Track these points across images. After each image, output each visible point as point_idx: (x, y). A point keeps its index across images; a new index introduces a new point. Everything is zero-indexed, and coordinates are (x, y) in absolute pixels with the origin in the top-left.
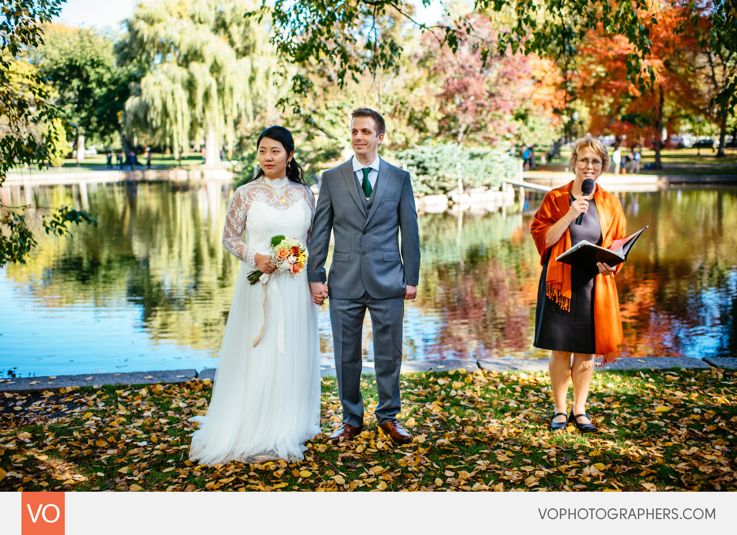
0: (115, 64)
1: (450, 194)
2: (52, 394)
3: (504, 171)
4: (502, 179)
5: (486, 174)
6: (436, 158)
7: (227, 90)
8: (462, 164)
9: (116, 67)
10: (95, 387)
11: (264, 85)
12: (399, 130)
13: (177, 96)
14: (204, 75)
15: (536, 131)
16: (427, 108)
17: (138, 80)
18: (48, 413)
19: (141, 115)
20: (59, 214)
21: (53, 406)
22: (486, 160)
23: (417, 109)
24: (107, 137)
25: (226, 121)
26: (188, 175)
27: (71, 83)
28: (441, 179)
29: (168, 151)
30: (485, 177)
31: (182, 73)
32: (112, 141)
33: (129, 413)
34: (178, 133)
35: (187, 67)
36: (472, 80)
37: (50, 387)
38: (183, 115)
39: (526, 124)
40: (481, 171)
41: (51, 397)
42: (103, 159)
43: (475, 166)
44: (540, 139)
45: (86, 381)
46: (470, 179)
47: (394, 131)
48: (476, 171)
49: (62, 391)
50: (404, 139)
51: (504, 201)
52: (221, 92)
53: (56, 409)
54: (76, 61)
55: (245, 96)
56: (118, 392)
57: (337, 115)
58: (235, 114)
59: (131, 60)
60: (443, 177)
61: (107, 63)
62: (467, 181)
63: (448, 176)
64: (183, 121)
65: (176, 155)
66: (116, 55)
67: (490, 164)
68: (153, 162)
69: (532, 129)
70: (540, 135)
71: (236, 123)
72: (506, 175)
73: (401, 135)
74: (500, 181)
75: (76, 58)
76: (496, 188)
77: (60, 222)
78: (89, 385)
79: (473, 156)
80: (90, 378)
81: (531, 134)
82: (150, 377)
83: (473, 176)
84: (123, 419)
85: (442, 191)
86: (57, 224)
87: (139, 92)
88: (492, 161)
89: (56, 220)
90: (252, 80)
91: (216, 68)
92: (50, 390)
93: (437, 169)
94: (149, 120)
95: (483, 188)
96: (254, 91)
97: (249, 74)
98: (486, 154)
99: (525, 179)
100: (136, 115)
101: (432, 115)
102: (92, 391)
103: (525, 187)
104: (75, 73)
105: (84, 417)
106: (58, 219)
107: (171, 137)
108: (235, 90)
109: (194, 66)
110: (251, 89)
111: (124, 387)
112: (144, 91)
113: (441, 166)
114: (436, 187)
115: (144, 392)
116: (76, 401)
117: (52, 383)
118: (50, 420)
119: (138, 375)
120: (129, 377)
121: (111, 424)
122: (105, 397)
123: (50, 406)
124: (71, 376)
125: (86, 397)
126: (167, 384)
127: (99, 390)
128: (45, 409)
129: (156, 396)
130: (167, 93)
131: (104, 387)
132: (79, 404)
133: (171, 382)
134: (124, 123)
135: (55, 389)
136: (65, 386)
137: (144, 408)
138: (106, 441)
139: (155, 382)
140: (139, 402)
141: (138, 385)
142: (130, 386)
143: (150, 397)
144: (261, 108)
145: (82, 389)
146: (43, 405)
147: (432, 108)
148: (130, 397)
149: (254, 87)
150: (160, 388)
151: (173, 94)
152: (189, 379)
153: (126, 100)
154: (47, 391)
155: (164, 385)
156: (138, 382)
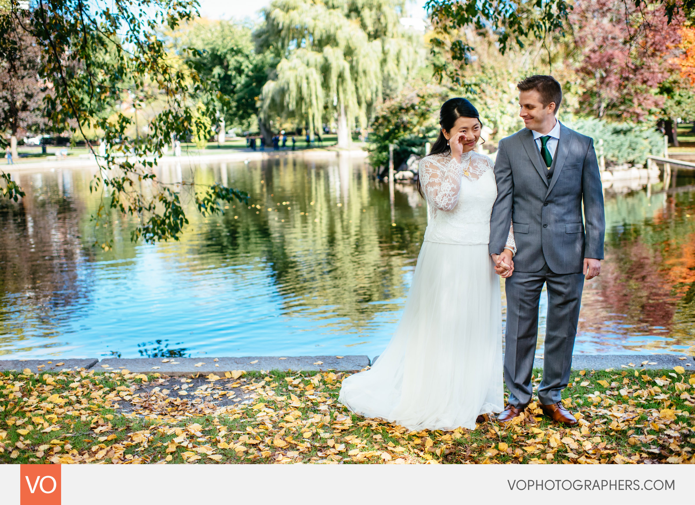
0: (253, 52)
2: (217, 378)
3: (650, 147)
4: (647, 155)
5: (630, 150)
7: (361, 72)
8: (605, 141)
9: (254, 55)
10: (263, 372)
11: (395, 66)
13: (311, 80)
14: (337, 58)
15: (683, 105)
16: (568, 82)
17: (274, 66)
18: (215, 400)
19: (278, 99)
20: (211, 191)
21: (220, 392)
22: (631, 136)
24: (244, 121)
25: (359, 103)
27: (212, 71)
30: (629, 154)
31: (317, 58)
32: (249, 125)
33: (304, 406)
34: (313, 115)
35: (320, 51)
36: (617, 53)
37: (215, 370)
38: (317, 97)
39: (672, 98)
40: (624, 148)
41: (217, 382)
42: (243, 142)
43: (618, 143)
45: (252, 365)
46: (613, 156)
48: (620, 147)
49: (228, 375)
51: (649, 178)
52: (354, 74)
53: (224, 395)
54: (218, 51)
55: (377, 79)
56: (288, 379)
58: (368, 97)
59: (268, 47)
61: (246, 52)
62: (609, 157)
64: (317, 104)
66: (254, 43)
67: (635, 140)
69: (679, 103)
71: (370, 106)
72: (651, 151)
74: (645, 158)
75: (217, 48)
76: (640, 166)
77: (213, 199)
78: (256, 370)
79: (617, 132)
80: (256, 361)
81: (678, 108)
82: (320, 362)
83: (616, 152)
84: (298, 413)
86: (209, 201)
87: (276, 77)
88: (636, 136)
89: (209, 197)
90: (384, 61)
91: (349, 52)
92: (215, 374)
94: (285, 104)
95: (626, 166)
96: (386, 73)
97: (381, 56)
98: (630, 130)
99: (670, 155)
100: (273, 100)
101: (573, 90)
102: (259, 377)
103: (670, 163)
104: (216, 61)
105: (255, 408)
106: (211, 196)
107: (307, 120)
108: (368, 72)
109: (328, 50)
110: (382, 71)
111: (294, 374)
112: (280, 76)
115: (315, 380)
116: (243, 387)
117: (217, 365)
118: (218, 408)
119: (306, 360)
120: (296, 362)
121: (287, 418)
122: (274, 385)
123: (217, 391)
124: (236, 358)
125: (254, 384)
126: (340, 372)
127: (267, 376)
128: (212, 395)
129: (330, 386)
130: (301, 78)
131: (272, 373)
132: (247, 391)
133: (343, 369)
134: (261, 107)
135: (221, 372)
136: (230, 370)
137: (319, 400)
138: (284, 440)
139: (325, 369)
140: (312, 392)
141: (308, 372)
142: (299, 372)
143: (324, 387)
144: (391, 90)
145: (249, 374)
146: (209, 390)
147: (572, 83)
148: (302, 385)
149: (386, 69)
150: (333, 376)
151: (307, 78)
152: (362, 367)
153: (263, 85)
154: (212, 374)
155: (336, 373)
156: (308, 368)
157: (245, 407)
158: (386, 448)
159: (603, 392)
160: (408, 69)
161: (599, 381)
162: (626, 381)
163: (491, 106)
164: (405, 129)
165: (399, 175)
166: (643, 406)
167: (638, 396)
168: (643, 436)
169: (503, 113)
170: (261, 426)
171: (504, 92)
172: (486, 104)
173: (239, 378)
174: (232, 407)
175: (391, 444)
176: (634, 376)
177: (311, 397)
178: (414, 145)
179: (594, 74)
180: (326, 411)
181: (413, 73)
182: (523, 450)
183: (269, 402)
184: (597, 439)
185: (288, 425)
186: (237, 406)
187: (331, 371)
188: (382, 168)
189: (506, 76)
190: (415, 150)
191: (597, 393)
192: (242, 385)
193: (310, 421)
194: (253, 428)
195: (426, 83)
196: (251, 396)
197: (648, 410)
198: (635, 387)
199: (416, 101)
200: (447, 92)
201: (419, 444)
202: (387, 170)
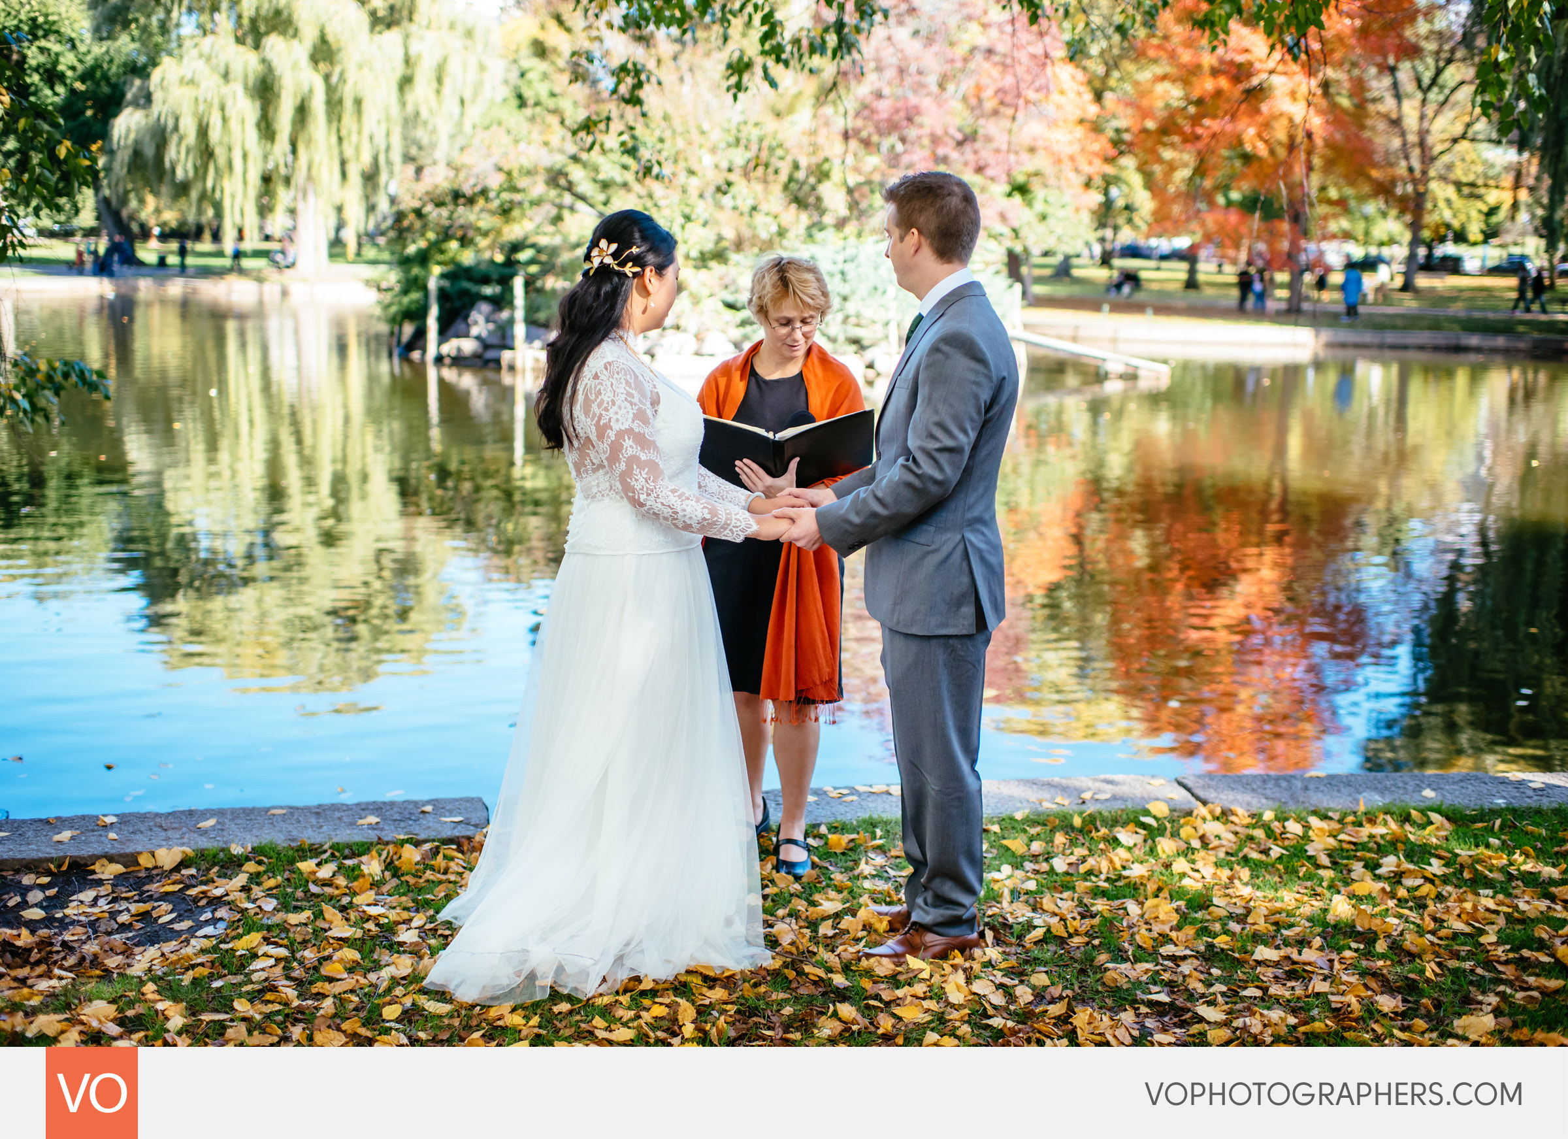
0: (86, 32)
1: (869, 355)
2: (118, 868)
6: (843, 273)
7: (348, 104)
9: (88, 41)
10: (236, 850)
11: (431, 95)
12: (764, 207)
13: (232, 111)
14: (296, 66)
15: (1050, 221)
16: (826, 160)
17: (142, 72)
18: (123, 927)
19: (149, 151)
21: (134, 908)
23: (804, 162)
24: (63, 201)
25: (344, 175)
26: (261, 294)
28: (853, 320)
29: (207, 235)
31: (245, 61)
32: (76, 210)
33: (359, 934)
34: (233, 196)
35: (257, 46)
36: (926, 103)
37: (108, 849)
38: (245, 156)
39: (1029, 204)
41: (119, 879)
44: (1059, 239)
45: (204, 832)
47: (754, 208)
49: (145, 861)
50: (774, 228)
52: (334, 105)
53: (144, 916)
55: (388, 119)
56: (307, 866)
57: (625, 167)
58: (366, 159)
59: (125, 26)
60: (858, 316)
61: (67, 30)
63: (867, 313)
64: (245, 172)
65: (229, 245)
66: (90, 13)
68: (190, 261)
69: (1043, 217)
70: (1059, 231)
71: (370, 178)
73: (769, 219)
78: (216, 844)
80: (211, 822)
81: (1041, 228)
82: (372, 819)
84: (351, 954)
85: (854, 347)
87: (146, 99)
90: (405, 83)
91: (323, 53)
92: (111, 859)
93: (845, 299)
94: (167, 164)
96: (410, 108)
97: (399, 69)
99: (1026, 326)
100: (137, 154)
101: (836, 175)
102: (231, 864)
103: (1027, 343)
105: (240, 947)
107: (218, 207)
108: (367, 106)
109: (275, 44)
110: (403, 104)
111: (314, 851)
112: (158, 97)
113: (853, 292)
114: (841, 338)
115: (373, 866)
116: (193, 892)
117: (112, 835)
118: (137, 950)
119: (337, 814)
120: (313, 820)
121: (327, 970)
122: (272, 883)
123: (124, 905)
124: (157, 815)
125: (219, 881)
126: (425, 841)
127: (248, 859)
128: (113, 915)
129: (412, 881)
130: (211, 106)
131: (258, 852)
132: (203, 902)
133: (433, 835)
134: (108, 169)
135: (127, 855)
136: (151, 847)
137: (393, 915)
138: (339, 1029)
139: (388, 835)
140: (370, 896)
141: (349, 846)
142: (326, 847)
143: (395, 882)
144: (420, 148)
145: (201, 854)
146: (101, 902)
147: (837, 162)
148: (341, 881)
149: (410, 98)
150: (411, 855)
151: (223, 108)
152: (476, 826)
153: (115, 115)
154: (105, 861)
155: (417, 844)
156: (345, 836)
157: (206, 943)
158: (591, 1033)
159: (1017, 865)
160: (462, 102)
161: (1005, 842)
162: (1060, 839)
163: (661, 203)
164: (465, 241)
165: (449, 348)
166: (1104, 894)
167: (1090, 873)
168: (1128, 965)
169: (688, 218)
170: (269, 996)
171: (691, 172)
172: (650, 196)
173: (177, 869)
174: (173, 945)
175: (598, 1022)
176: (1072, 828)
177: (373, 911)
178: (486, 280)
179: (878, 146)
180: (416, 944)
181: (474, 113)
182: (894, 1015)
183: (269, 928)
184: (1040, 979)
185: (338, 988)
186: (187, 941)
187: (407, 841)
188: (408, 330)
189: (695, 135)
190: (488, 290)
191: (1006, 869)
192: (188, 887)
193: (386, 973)
194: (251, 1001)
195: (517, 141)
196: (218, 914)
197: (1118, 902)
198: (1080, 851)
199: (495, 181)
200: (564, 166)
201: (662, 1018)
202: (420, 334)
